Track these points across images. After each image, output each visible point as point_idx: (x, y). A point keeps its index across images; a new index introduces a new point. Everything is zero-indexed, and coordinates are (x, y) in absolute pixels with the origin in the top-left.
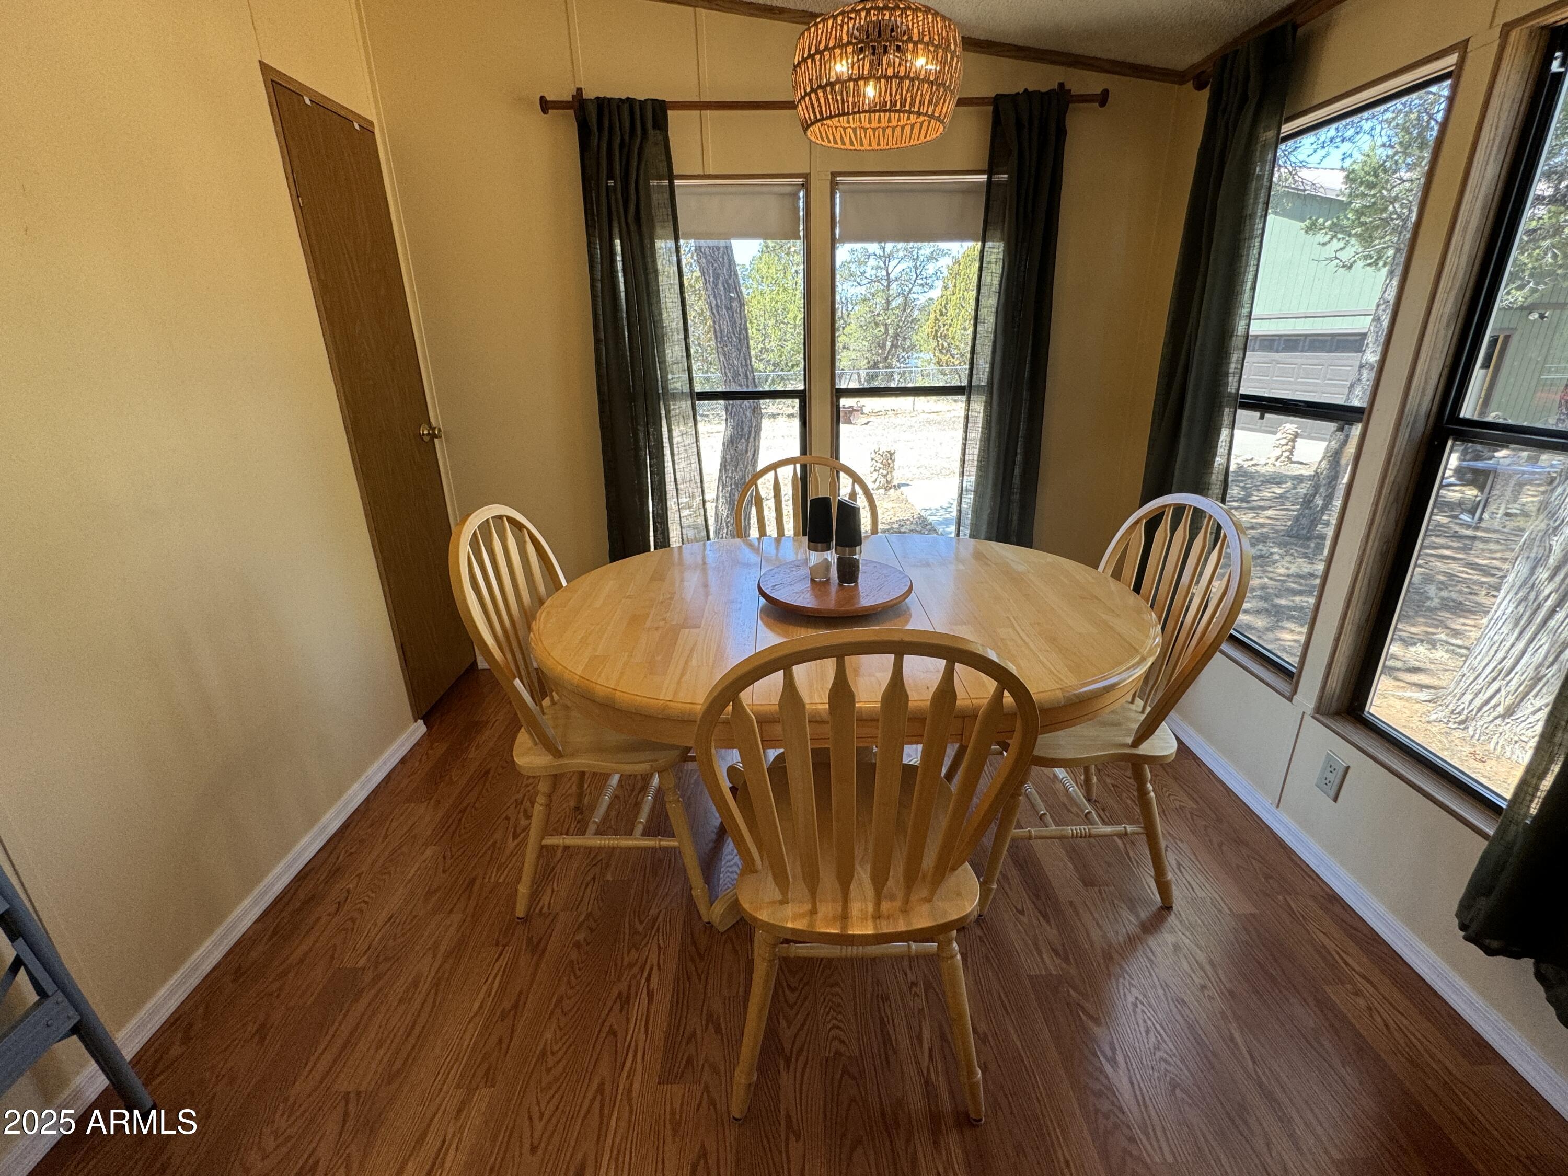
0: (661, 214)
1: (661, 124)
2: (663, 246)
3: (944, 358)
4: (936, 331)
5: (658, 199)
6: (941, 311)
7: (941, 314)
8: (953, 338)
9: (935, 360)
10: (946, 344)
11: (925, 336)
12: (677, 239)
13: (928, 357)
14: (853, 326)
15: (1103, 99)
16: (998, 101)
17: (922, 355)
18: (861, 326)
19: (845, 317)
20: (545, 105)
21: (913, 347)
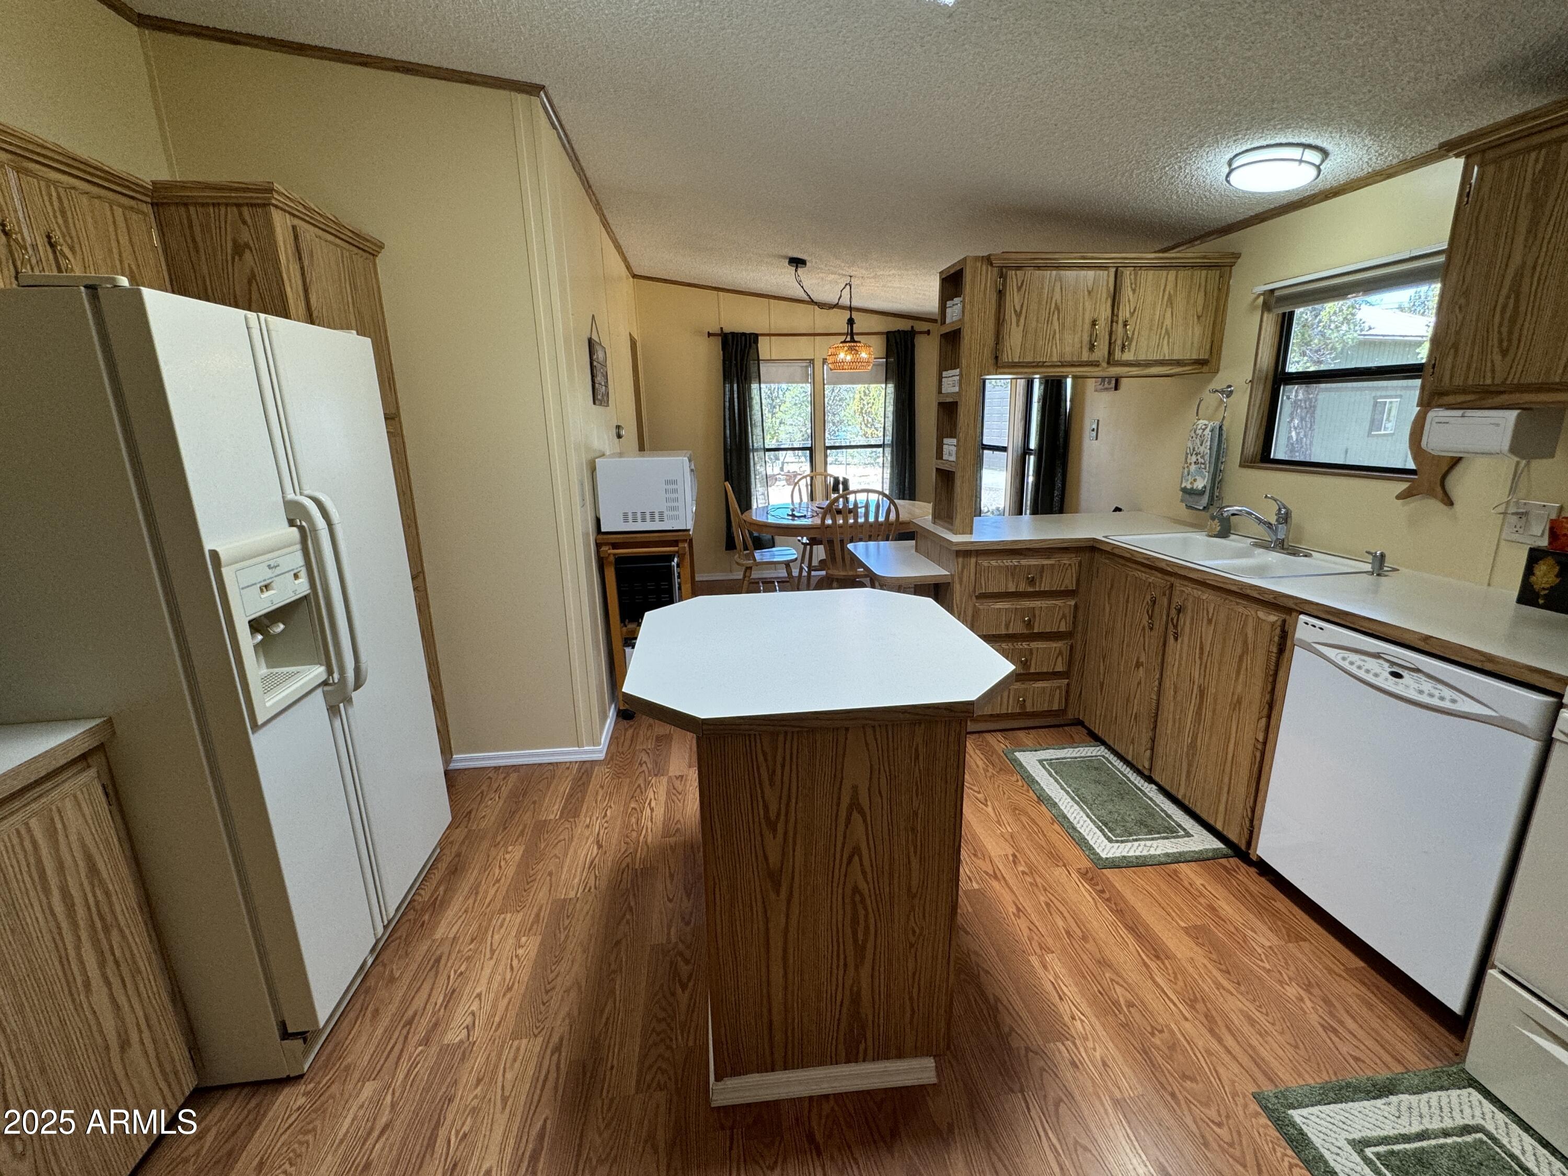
0: (754, 375)
1: (756, 342)
2: (754, 386)
3: (869, 432)
4: (862, 409)
5: (754, 369)
6: (864, 392)
7: (865, 395)
8: (876, 414)
9: (862, 433)
10: (870, 420)
11: (852, 413)
12: (760, 383)
13: (856, 430)
14: (788, 404)
15: (928, 332)
16: (888, 334)
17: (849, 428)
18: (795, 404)
19: (781, 396)
20: (709, 335)
21: (841, 422)
